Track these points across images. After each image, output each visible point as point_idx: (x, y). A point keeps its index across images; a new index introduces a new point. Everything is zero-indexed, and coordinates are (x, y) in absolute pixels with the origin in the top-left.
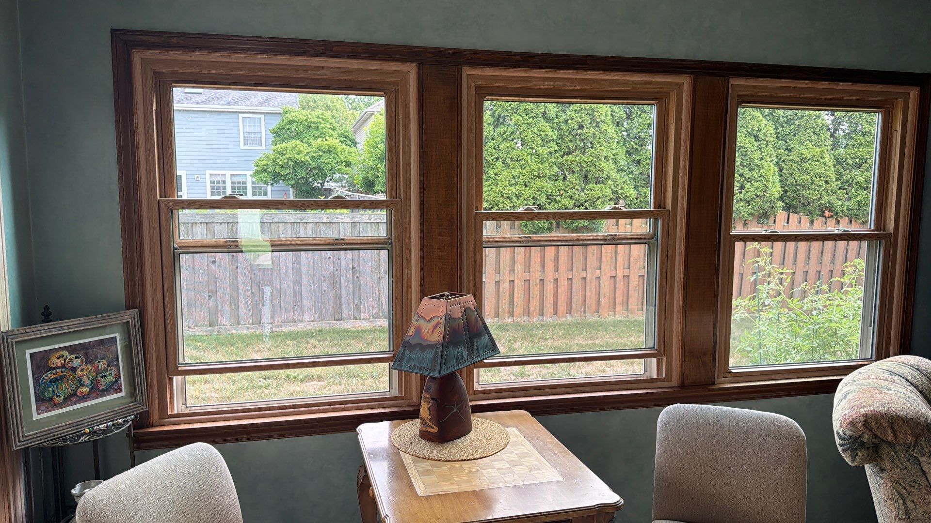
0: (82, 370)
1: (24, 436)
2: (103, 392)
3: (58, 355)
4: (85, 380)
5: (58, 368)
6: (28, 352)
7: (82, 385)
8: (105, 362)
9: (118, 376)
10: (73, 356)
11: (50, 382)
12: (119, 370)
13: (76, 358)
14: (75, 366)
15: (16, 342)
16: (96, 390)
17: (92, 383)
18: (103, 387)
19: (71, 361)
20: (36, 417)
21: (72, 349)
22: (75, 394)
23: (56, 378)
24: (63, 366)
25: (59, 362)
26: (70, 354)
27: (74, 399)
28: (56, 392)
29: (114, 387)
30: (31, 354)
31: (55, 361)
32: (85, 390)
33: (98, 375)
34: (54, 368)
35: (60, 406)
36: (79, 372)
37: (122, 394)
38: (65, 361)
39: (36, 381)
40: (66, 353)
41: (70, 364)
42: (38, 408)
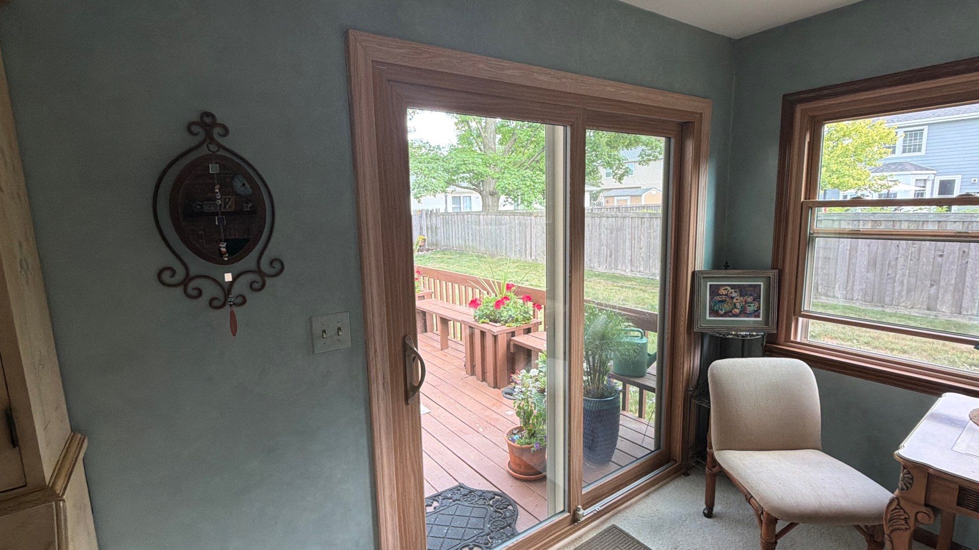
0: (737, 299)
1: (700, 326)
2: (749, 315)
3: (724, 288)
4: (738, 305)
5: (723, 295)
6: (709, 284)
7: (736, 308)
8: (752, 297)
9: (759, 308)
10: (733, 290)
11: (718, 302)
12: (760, 304)
13: (735, 292)
14: (733, 296)
15: (703, 277)
16: (743, 312)
17: (742, 308)
18: (748, 312)
19: (731, 293)
20: (708, 318)
21: (733, 287)
22: (731, 312)
23: (722, 300)
24: (726, 295)
25: (725, 292)
26: (732, 289)
27: (730, 314)
28: (720, 308)
29: (756, 314)
30: (710, 285)
31: (722, 291)
32: (738, 311)
33: (746, 304)
34: (721, 295)
35: (722, 316)
36: (735, 300)
37: (760, 319)
38: (728, 292)
39: (711, 299)
40: (729, 288)
41: (731, 295)
42: (710, 314)
